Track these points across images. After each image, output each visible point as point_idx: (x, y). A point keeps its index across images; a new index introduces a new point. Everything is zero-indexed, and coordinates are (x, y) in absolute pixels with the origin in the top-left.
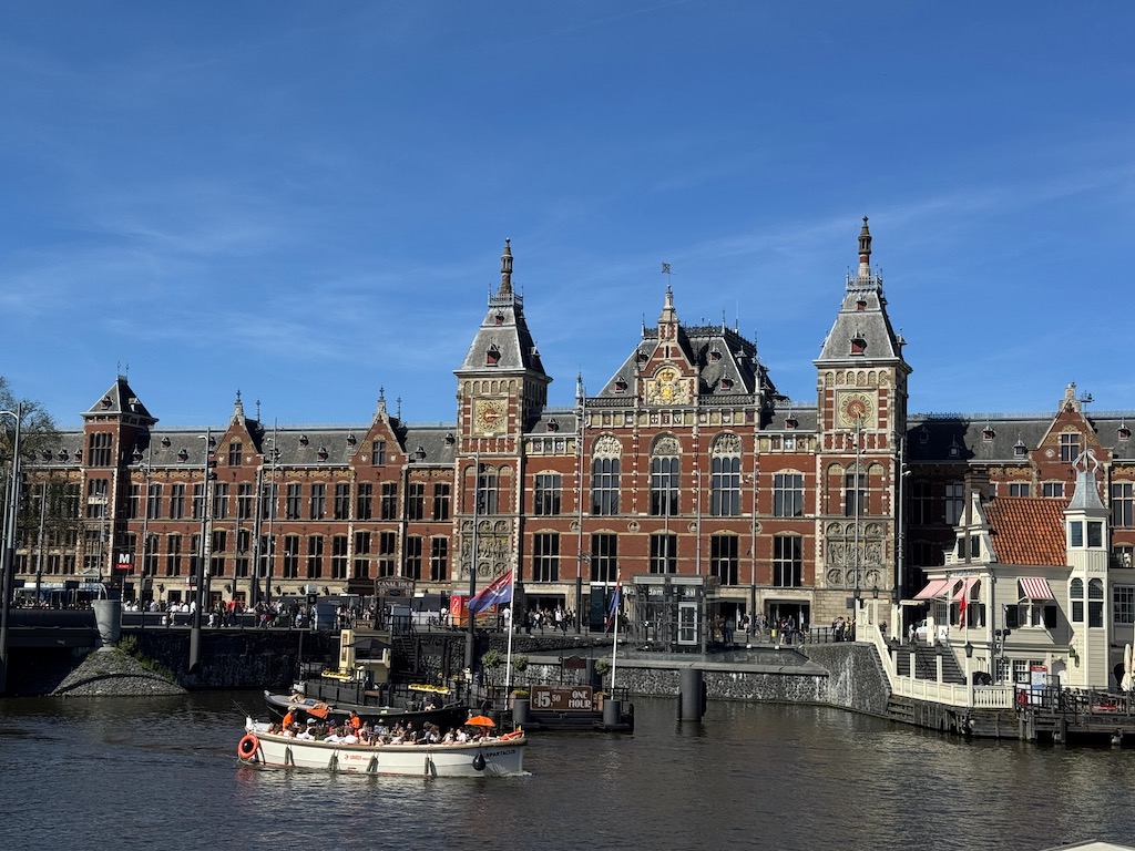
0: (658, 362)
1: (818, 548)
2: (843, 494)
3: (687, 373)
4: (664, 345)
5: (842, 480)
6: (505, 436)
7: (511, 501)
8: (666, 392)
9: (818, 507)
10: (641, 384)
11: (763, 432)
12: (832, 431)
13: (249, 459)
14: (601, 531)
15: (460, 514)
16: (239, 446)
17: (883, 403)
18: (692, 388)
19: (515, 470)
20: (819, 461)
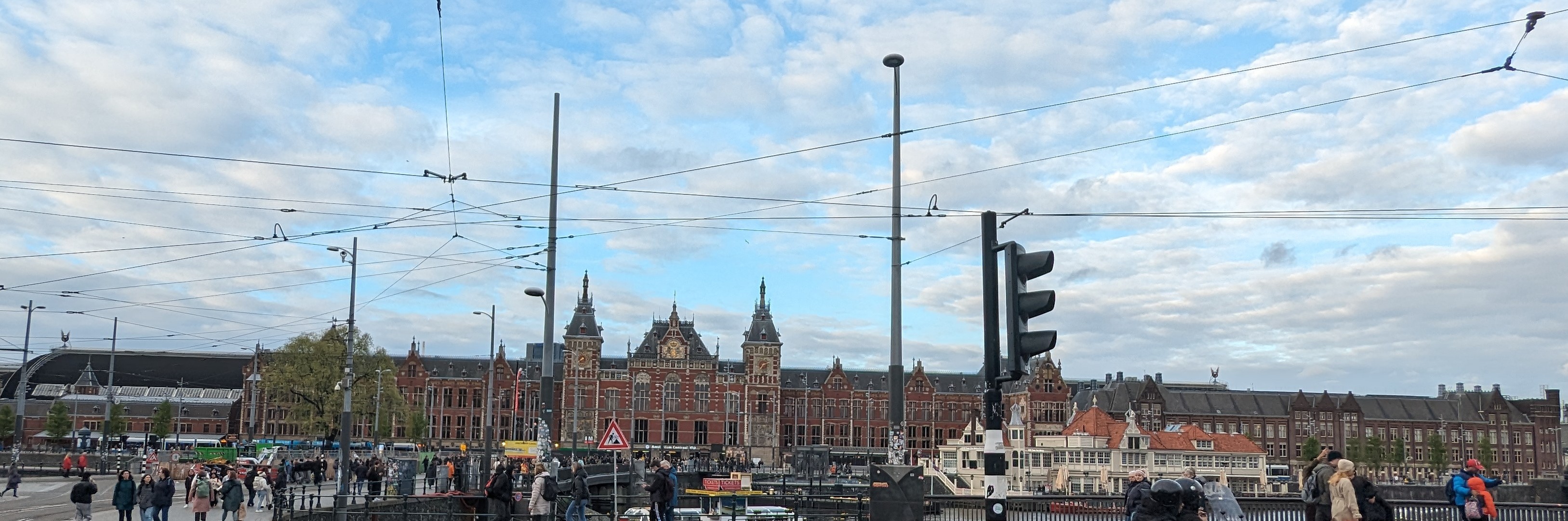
0: (669, 338)
1: (746, 428)
2: (757, 403)
3: (683, 343)
4: (672, 330)
5: (757, 397)
6: (591, 370)
7: (593, 403)
8: (674, 353)
9: (746, 409)
10: (661, 348)
11: (720, 373)
12: (753, 375)
13: (421, 374)
14: (640, 418)
15: (566, 408)
16: (415, 366)
17: (775, 363)
18: (686, 351)
19: (596, 387)
20: (746, 388)
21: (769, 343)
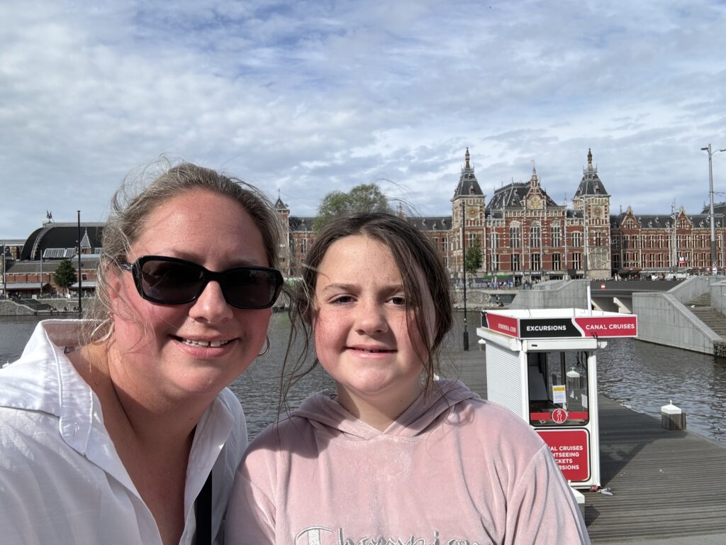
0: (532, 194)
1: (588, 257)
2: (595, 239)
3: (542, 198)
4: (534, 189)
5: (594, 235)
6: (479, 220)
8: (535, 205)
9: (587, 243)
10: (526, 202)
11: (568, 219)
12: (591, 219)
14: (514, 253)
17: (606, 210)
18: (544, 203)
19: (483, 232)
20: (587, 228)
21: (602, 195)
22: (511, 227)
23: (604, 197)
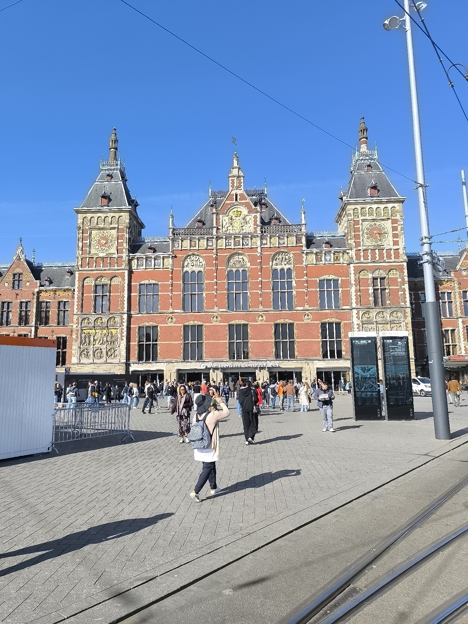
0: (230, 204)
1: (356, 330)
2: (371, 291)
3: (251, 211)
4: (234, 192)
5: (370, 282)
6: (116, 256)
9: (354, 301)
10: (218, 219)
11: (309, 250)
12: (360, 248)
14: (191, 323)
15: (79, 313)
18: (255, 221)
19: (124, 280)
20: (352, 269)
21: (384, 199)
22: (185, 269)
23: (389, 202)
